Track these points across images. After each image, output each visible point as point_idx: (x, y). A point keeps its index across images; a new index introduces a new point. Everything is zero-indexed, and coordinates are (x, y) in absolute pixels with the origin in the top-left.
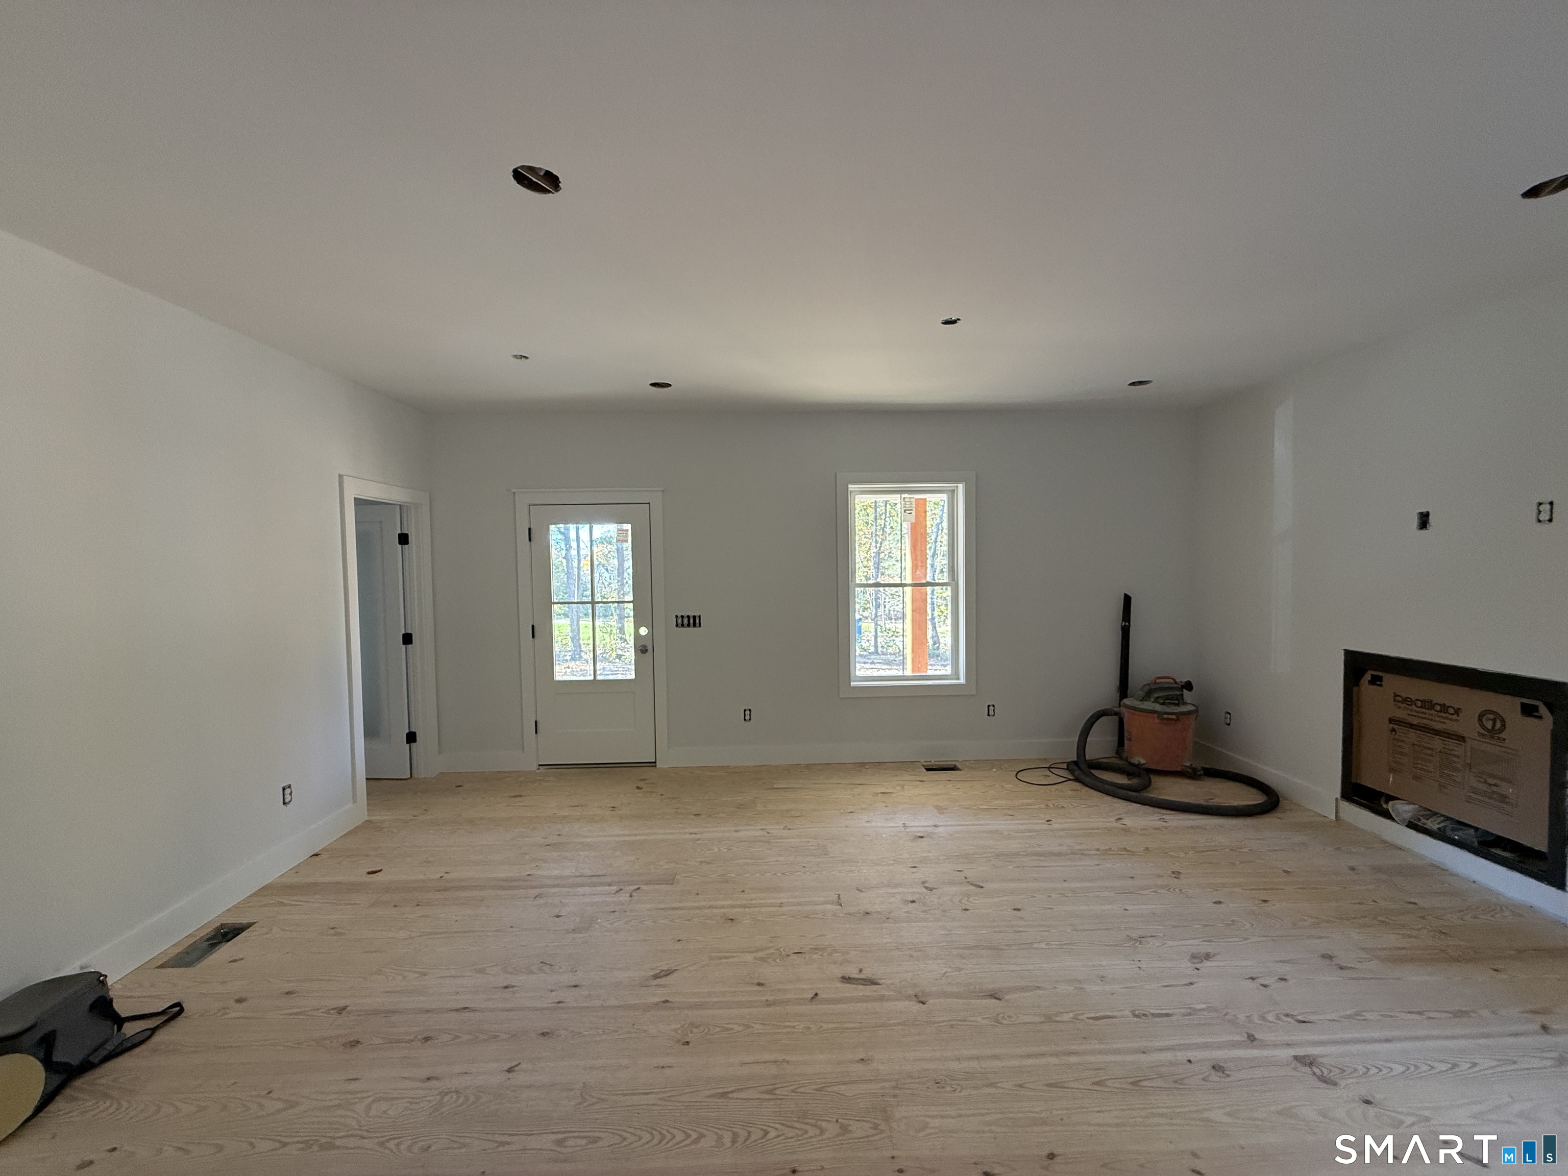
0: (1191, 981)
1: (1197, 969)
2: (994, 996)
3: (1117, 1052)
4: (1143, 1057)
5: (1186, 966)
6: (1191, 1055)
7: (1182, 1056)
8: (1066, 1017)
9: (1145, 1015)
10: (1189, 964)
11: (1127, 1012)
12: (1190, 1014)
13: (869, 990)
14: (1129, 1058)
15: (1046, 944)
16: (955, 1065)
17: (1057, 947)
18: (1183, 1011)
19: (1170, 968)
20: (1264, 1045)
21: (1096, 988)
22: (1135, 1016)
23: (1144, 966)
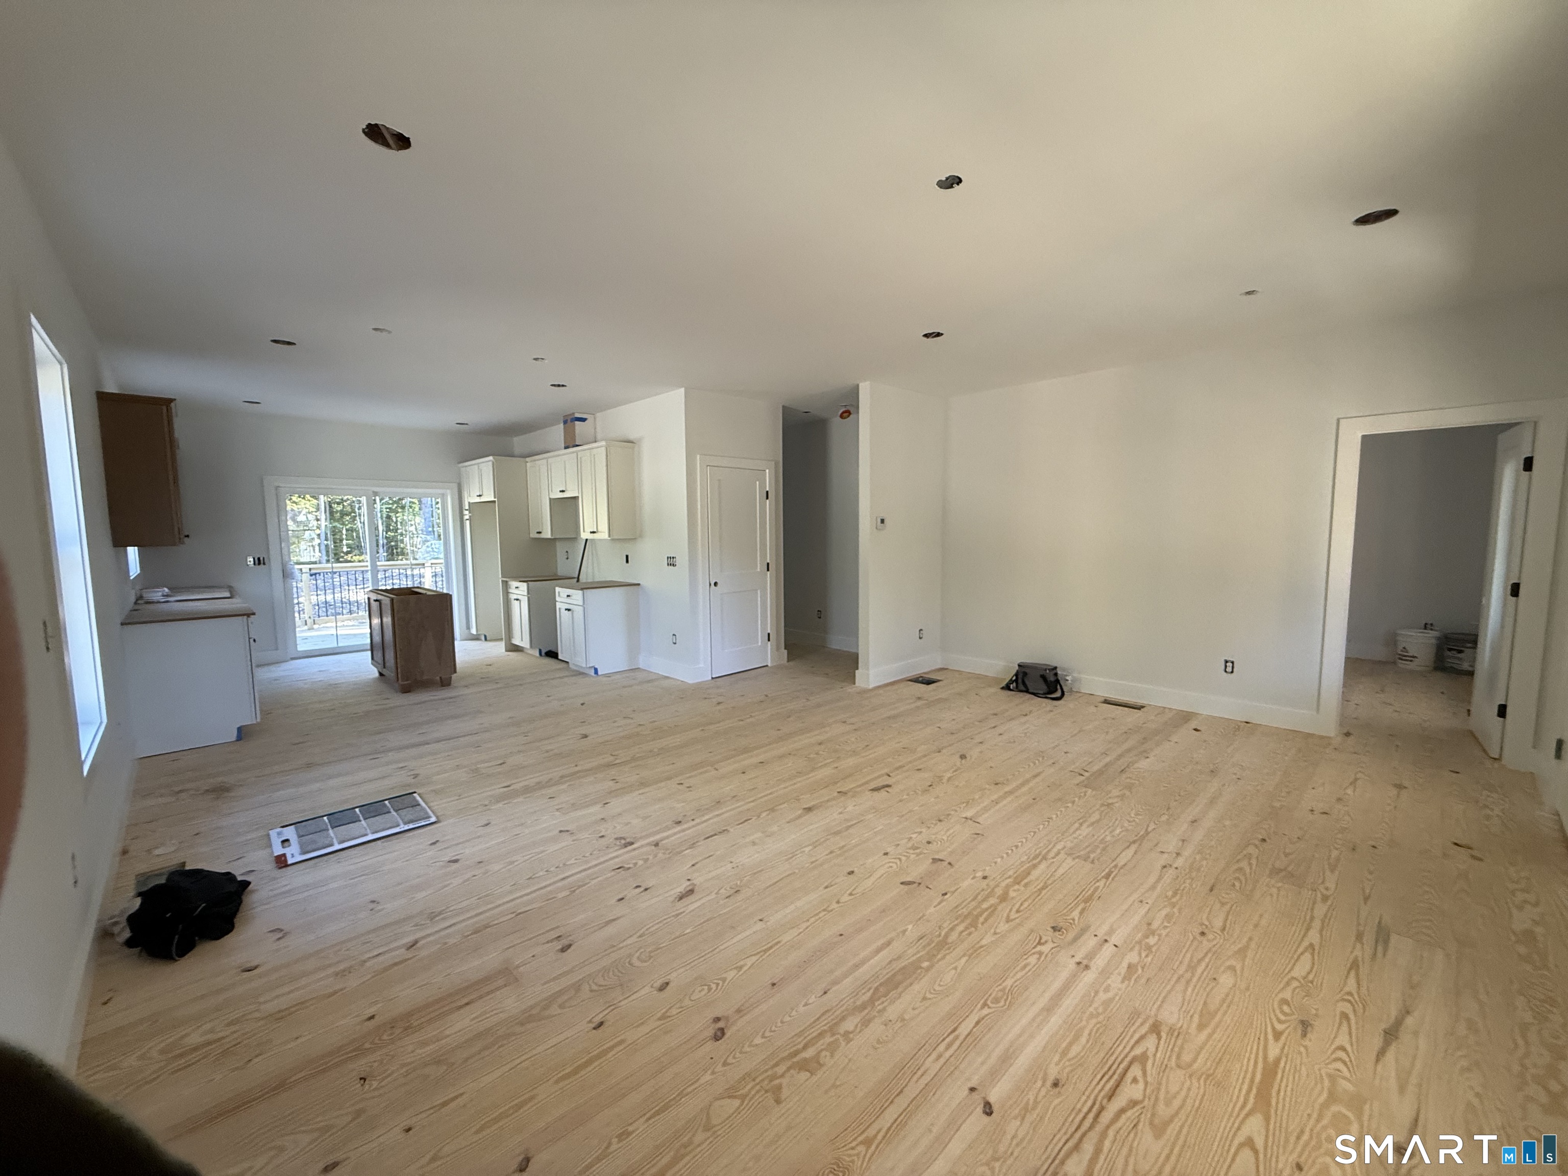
0: (694, 867)
1: (689, 880)
2: (809, 810)
3: (731, 810)
4: (717, 813)
5: (698, 880)
6: (694, 823)
7: (697, 821)
8: (764, 814)
9: (720, 833)
10: (695, 882)
11: (732, 830)
12: (694, 844)
13: (873, 785)
14: (724, 810)
15: (804, 851)
16: (799, 779)
17: (796, 853)
18: (699, 844)
19: (710, 872)
20: (649, 844)
21: (756, 836)
22: (726, 830)
23: (730, 865)
